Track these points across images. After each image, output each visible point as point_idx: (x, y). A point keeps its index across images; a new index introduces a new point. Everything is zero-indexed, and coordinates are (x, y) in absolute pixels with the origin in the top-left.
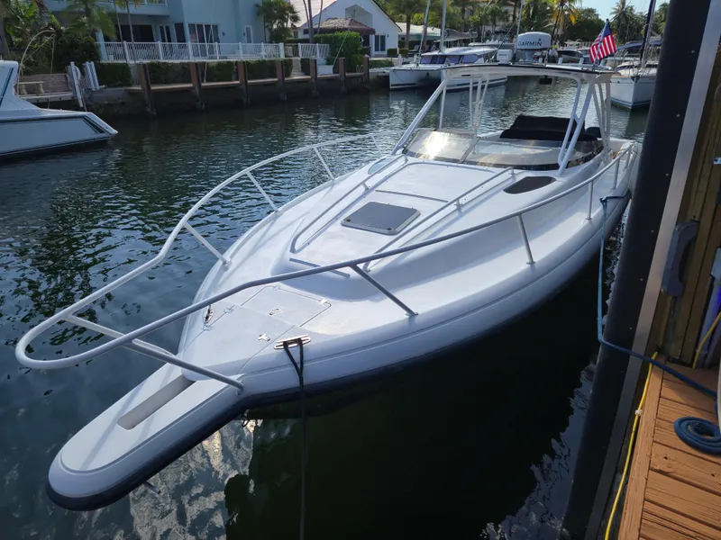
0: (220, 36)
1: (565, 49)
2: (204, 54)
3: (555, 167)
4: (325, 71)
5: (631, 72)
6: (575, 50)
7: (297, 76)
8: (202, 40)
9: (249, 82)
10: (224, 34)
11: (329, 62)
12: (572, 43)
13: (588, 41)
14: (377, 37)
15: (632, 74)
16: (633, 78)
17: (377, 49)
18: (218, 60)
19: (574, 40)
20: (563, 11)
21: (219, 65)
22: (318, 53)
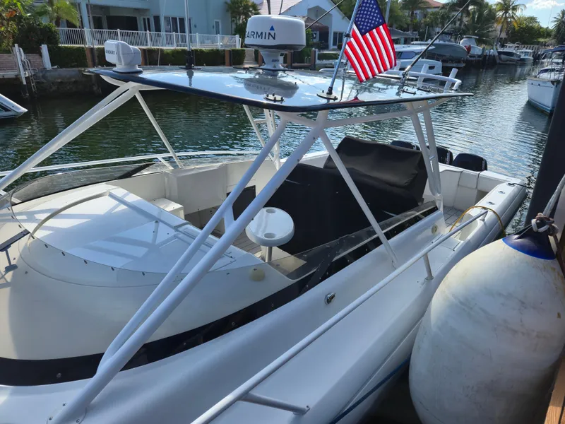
0: (192, 27)
1: (506, 50)
5: (553, 76)
6: (514, 52)
10: (195, 26)
12: (511, 45)
13: (527, 44)
14: (335, 34)
15: (552, 78)
16: (553, 82)
18: (175, 48)
19: (514, 43)
20: (506, 18)
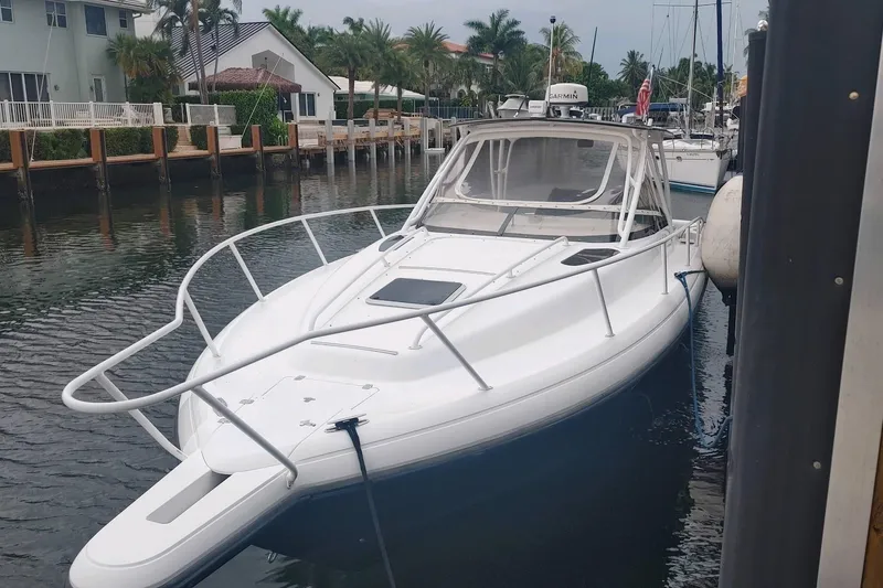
0: (50, 89)
2: (22, 118)
3: (614, 238)
4: (231, 144)
7: (184, 150)
8: (19, 97)
9: (109, 159)
10: (56, 87)
11: (234, 131)
14: (302, 96)
17: (303, 113)
18: (54, 127)
21: (57, 134)
22: (218, 118)
